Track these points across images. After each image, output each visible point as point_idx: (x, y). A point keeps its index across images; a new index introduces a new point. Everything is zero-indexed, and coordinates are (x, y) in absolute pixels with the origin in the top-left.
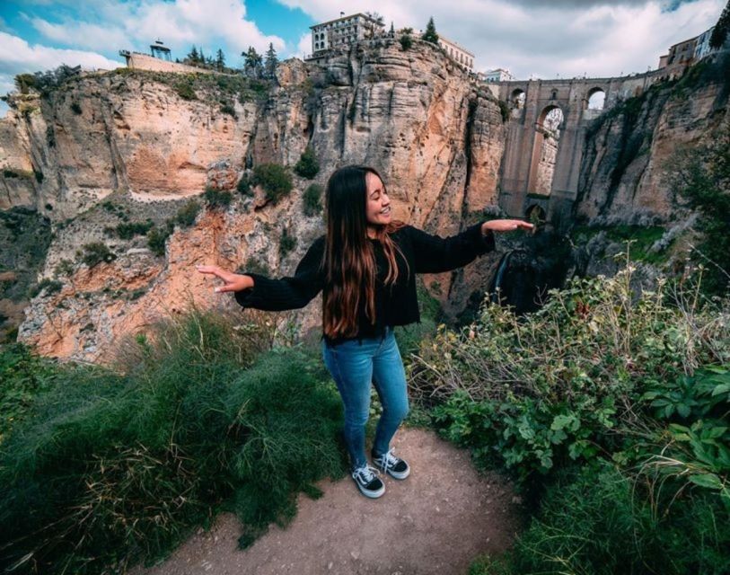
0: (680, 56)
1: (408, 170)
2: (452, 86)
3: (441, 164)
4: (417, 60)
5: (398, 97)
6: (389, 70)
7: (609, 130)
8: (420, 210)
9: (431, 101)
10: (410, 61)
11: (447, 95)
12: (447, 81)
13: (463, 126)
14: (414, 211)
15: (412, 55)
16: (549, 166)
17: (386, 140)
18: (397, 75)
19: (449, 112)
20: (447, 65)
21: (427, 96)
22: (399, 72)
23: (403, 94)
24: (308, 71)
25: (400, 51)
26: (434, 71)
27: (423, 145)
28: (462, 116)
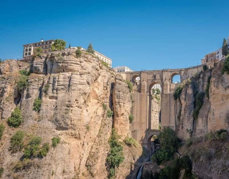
0: (211, 59)
1: (80, 120)
2: (102, 74)
3: (99, 116)
4: (84, 61)
5: (74, 80)
6: (69, 66)
7: (186, 92)
8: (88, 144)
9: (92, 82)
10: (80, 62)
11: (100, 79)
12: (100, 72)
13: (109, 95)
14: (83, 145)
15: (82, 59)
16: (156, 114)
17: (67, 103)
18: (74, 69)
19: (101, 88)
20: (99, 64)
21: (90, 79)
22: (74, 67)
23: (76, 78)
24: (20, 66)
25: (75, 57)
26: (93, 67)
27: (88, 106)
28: (108, 90)
